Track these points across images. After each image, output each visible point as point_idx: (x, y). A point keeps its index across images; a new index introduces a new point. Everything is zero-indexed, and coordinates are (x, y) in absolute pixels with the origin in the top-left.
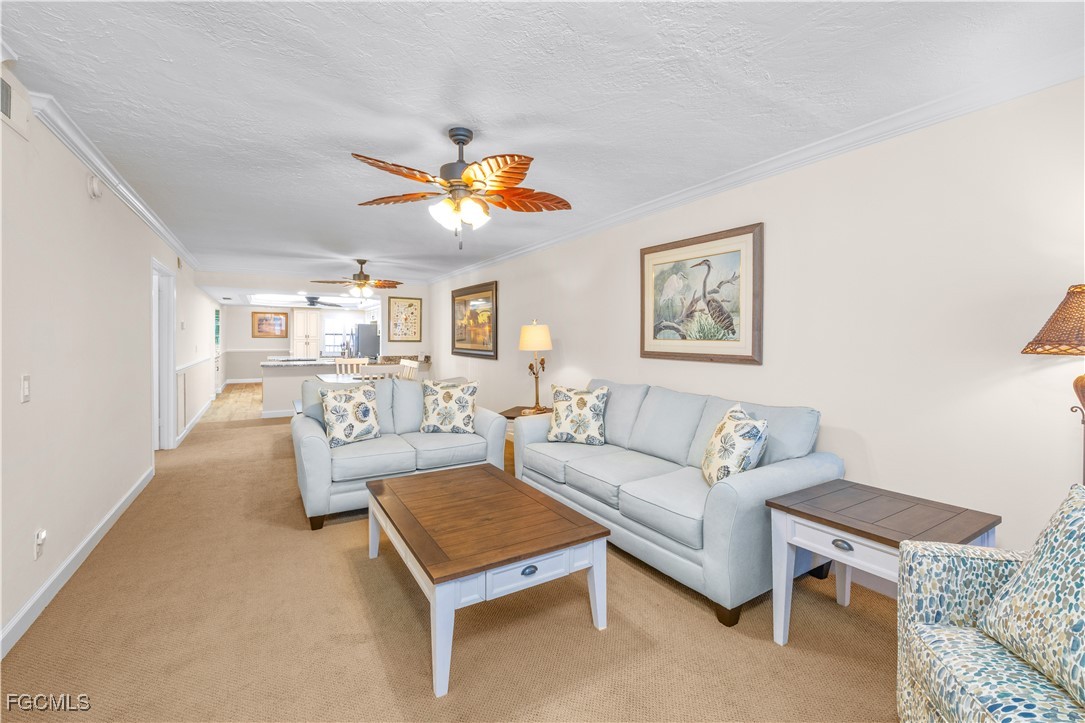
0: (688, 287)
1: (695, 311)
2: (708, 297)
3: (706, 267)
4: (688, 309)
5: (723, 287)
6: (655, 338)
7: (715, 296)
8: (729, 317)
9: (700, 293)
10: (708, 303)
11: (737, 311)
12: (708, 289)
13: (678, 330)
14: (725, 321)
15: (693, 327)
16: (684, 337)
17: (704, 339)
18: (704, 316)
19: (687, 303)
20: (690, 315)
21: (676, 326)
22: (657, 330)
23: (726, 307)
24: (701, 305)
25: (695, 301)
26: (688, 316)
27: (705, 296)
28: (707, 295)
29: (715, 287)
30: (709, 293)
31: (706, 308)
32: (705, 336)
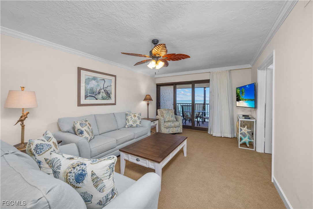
0: (98, 85)
1: (101, 92)
2: (105, 89)
3: (104, 81)
4: (98, 91)
5: (108, 87)
6: (85, 99)
7: (106, 89)
8: (109, 94)
9: (102, 87)
10: (104, 90)
11: (111, 93)
12: (104, 87)
13: (95, 97)
14: (108, 95)
15: (100, 96)
16: (97, 99)
17: (103, 100)
18: (103, 94)
19: (98, 90)
20: (99, 93)
21: (94, 96)
22: (86, 97)
23: (109, 92)
24: (103, 91)
25: (100, 89)
26: (98, 93)
27: (104, 89)
28: (104, 88)
29: (106, 87)
30: (105, 88)
31: (104, 92)
32: (103, 98)
